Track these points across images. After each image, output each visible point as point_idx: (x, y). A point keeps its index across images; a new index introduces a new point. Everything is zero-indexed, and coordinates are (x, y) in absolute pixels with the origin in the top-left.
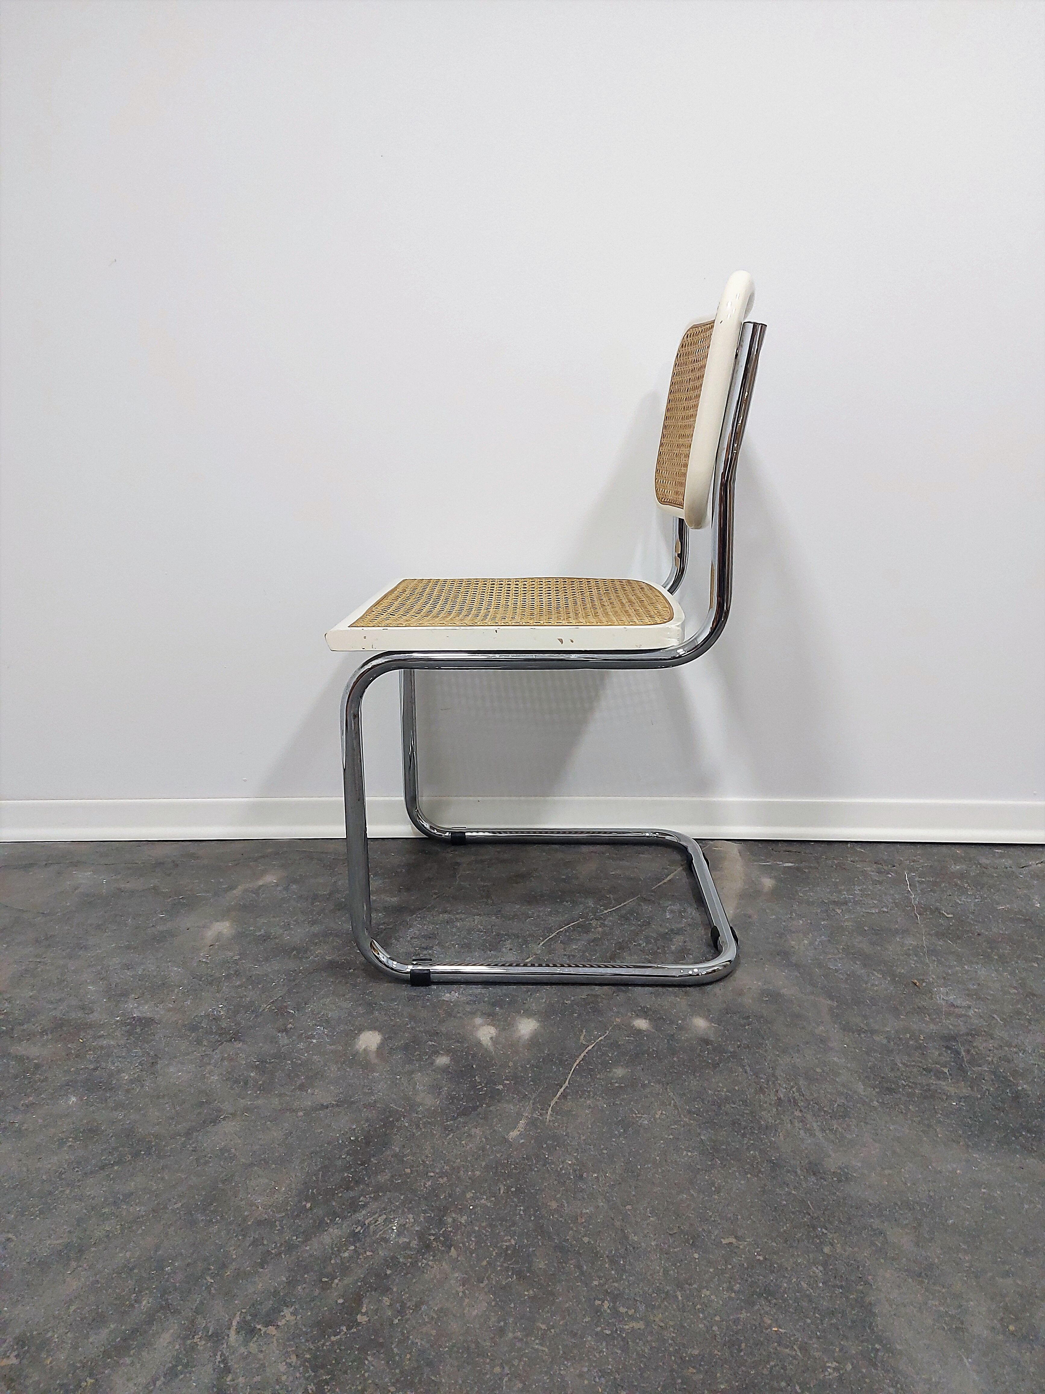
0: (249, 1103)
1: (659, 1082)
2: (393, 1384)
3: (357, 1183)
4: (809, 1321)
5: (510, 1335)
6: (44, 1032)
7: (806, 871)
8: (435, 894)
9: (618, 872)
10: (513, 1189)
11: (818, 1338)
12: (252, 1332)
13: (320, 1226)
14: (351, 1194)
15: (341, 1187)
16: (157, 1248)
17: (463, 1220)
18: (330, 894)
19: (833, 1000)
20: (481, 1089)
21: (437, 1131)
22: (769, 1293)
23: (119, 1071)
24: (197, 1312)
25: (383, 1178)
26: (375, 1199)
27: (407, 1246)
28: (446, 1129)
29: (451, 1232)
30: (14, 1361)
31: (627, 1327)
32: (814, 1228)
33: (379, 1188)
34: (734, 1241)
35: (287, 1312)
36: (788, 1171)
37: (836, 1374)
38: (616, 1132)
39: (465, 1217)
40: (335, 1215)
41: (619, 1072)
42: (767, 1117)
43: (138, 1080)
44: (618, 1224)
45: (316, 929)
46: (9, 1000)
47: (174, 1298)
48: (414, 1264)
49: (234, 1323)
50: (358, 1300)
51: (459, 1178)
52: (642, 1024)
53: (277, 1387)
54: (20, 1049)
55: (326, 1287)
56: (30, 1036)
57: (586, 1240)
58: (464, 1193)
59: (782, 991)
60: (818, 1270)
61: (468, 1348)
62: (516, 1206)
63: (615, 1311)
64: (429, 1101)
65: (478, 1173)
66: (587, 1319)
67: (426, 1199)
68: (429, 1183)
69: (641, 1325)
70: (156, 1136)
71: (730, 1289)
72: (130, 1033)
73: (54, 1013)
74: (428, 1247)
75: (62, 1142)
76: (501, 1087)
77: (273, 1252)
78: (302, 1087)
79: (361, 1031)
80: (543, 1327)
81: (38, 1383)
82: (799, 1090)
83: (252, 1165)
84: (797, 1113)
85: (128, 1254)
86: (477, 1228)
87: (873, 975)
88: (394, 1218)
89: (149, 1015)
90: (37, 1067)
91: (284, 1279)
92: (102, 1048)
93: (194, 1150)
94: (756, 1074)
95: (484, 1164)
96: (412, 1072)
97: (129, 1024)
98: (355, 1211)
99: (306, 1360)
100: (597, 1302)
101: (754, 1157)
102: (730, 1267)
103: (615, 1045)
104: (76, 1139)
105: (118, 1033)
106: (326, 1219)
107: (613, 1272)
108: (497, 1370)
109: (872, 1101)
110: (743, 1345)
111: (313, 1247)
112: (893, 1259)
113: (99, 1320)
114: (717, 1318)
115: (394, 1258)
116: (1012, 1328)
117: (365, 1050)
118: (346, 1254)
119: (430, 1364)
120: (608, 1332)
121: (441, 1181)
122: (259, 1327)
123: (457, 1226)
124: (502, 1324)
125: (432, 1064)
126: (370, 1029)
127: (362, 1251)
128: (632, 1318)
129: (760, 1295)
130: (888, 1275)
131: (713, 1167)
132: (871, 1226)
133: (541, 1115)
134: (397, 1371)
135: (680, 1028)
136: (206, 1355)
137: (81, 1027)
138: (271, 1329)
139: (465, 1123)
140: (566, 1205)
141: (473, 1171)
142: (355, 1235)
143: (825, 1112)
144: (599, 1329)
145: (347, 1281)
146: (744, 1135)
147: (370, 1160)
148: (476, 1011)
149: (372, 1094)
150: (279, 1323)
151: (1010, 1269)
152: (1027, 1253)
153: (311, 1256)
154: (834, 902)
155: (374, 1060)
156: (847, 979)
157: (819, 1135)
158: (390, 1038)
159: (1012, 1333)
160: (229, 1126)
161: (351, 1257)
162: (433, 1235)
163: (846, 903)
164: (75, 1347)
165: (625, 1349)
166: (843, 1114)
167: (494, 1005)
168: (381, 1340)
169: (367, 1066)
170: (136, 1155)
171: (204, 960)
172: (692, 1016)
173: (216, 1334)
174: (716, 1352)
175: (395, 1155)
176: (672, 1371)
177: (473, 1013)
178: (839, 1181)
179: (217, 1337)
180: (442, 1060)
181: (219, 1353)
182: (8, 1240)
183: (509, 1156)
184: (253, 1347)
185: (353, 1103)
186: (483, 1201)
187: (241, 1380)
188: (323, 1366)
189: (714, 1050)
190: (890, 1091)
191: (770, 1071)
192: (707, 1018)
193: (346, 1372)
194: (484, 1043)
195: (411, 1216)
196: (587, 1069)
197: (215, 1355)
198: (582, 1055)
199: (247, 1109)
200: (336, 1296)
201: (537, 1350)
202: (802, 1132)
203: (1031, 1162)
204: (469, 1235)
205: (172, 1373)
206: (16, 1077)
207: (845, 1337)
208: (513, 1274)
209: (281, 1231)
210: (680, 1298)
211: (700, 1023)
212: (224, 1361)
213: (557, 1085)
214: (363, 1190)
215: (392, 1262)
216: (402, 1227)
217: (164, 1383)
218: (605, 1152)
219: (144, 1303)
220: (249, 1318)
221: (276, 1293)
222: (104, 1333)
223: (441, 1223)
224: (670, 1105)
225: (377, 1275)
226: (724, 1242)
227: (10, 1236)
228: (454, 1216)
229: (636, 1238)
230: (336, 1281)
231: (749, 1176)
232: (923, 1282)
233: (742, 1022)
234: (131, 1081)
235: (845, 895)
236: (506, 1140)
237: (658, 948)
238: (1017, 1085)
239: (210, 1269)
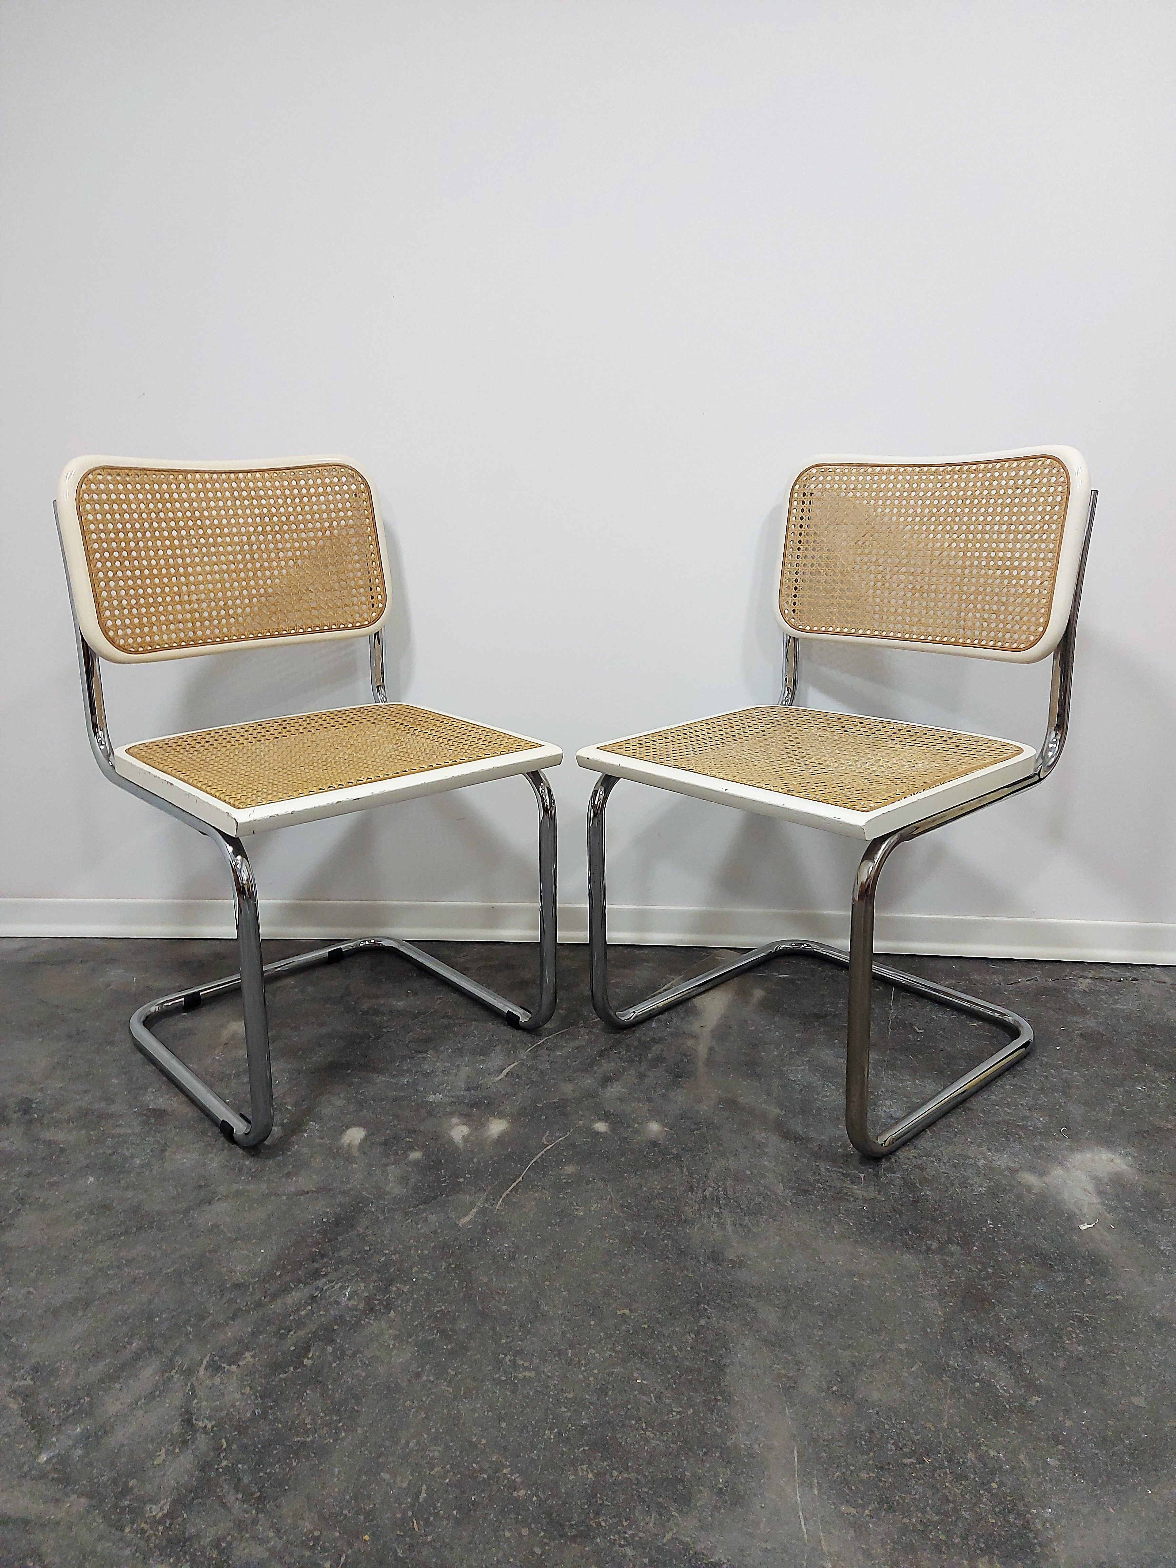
0: (241, 1187)
1: (603, 1179)
2: (323, 1411)
3: (322, 1256)
4: (670, 1376)
5: (425, 1378)
6: (70, 1120)
7: (799, 982)
8: (440, 999)
9: (618, 980)
10: (453, 1266)
11: (672, 1389)
12: (219, 1368)
13: (285, 1290)
14: (316, 1265)
15: (308, 1259)
16: (150, 1302)
17: (406, 1289)
18: (342, 997)
19: (782, 1109)
20: (444, 1181)
21: (398, 1216)
22: (643, 1353)
23: (132, 1157)
24: (176, 1352)
25: (343, 1254)
26: (335, 1270)
27: (355, 1308)
28: (406, 1214)
29: (393, 1298)
30: (29, 1382)
31: (521, 1375)
32: (698, 1304)
33: (341, 1261)
34: (627, 1312)
35: (248, 1355)
36: (692, 1258)
37: (678, 1417)
38: (553, 1221)
39: (408, 1287)
40: (299, 1281)
41: (570, 1169)
42: (688, 1212)
43: (148, 1165)
44: (534, 1295)
45: (324, 1030)
46: (41, 1090)
47: (158, 1342)
48: (358, 1322)
49: (205, 1362)
50: (307, 1349)
51: (409, 1256)
52: (601, 1127)
53: (232, 1410)
54: (48, 1135)
55: (284, 1337)
56: (57, 1123)
57: (505, 1307)
58: (411, 1268)
59: (739, 1100)
60: (690, 1338)
61: (389, 1387)
62: (453, 1279)
63: (514, 1363)
64: (395, 1189)
65: (426, 1252)
66: (490, 1368)
67: (377, 1271)
68: (383, 1259)
69: (532, 1374)
70: (159, 1213)
71: (613, 1349)
72: (145, 1123)
73: (79, 1103)
74: (372, 1309)
75: (78, 1216)
76: (462, 1180)
77: (244, 1309)
78: (288, 1175)
79: (347, 1128)
80: (453, 1373)
81: (47, 1398)
82: (725, 1190)
83: (236, 1239)
84: (717, 1210)
85: (125, 1307)
86: (415, 1296)
87: (828, 1086)
88: (348, 1286)
89: (163, 1107)
90: (62, 1150)
91: (250, 1330)
92: (119, 1135)
93: (190, 1225)
94: (691, 1174)
95: (433, 1244)
96: (387, 1165)
97: (145, 1115)
98: (316, 1279)
99: (258, 1391)
100: (502, 1356)
101: (666, 1245)
102: (618, 1332)
103: (573, 1146)
104: (92, 1213)
105: (135, 1124)
106: (291, 1284)
107: (520, 1334)
108: (408, 1403)
109: (786, 1201)
110: (610, 1392)
111: (276, 1307)
112: (758, 1331)
113: (97, 1355)
114: (596, 1371)
115: (341, 1317)
116: (835, 1388)
117: (349, 1145)
118: (303, 1313)
119: (356, 1397)
120: (503, 1378)
121: (393, 1257)
122: (223, 1365)
123: (399, 1293)
124: (420, 1370)
125: (406, 1158)
126: (355, 1125)
127: (316, 1310)
128: (526, 1368)
129: (635, 1354)
130: (747, 1344)
131: (627, 1253)
132: (747, 1304)
133: (492, 1205)
134: (329, 1402)
135: (636, 1132)
136: (179, 1385)
137: (103, 1116)
138: (234, 1368)
139: (424, 1210)
140: (494, 1280)
141: (422, 1250)
142: (313, 1298)
143: (742, 1209)
144: (497, 1376)
145: (301, 1333)
146: (663, 1227)
147: (336, 1239)
148: (455, 1112)
149: (348, 1183)
150: (240, 1363)
151: (853, 1343)
152: (873, 1331)
153: (274, 1312)
154: (815, 1014)
155: (356, 1153)
156: (801, 1090)
157: (730, 1228)
158: (373, 1134)
159: (833, 1392)
160: (221, 1207)
161: (307, 1315)
162: (377, 1300)
163: (826, 1016)
164: (77, 1375)
165: (514, 1392)
166: (757, 1211)
167: (472, 1106)
168: (320, 1379)
169: (349, 1159)
170: (140, 1228)
171: (217, 1058)
172: (648, 1120)
173: (189, 1369)
174: (587, 1397)
175: (358, 1235)
176: (548, 1409)
177: (452, 1114)
178: (733, 1267)
179: (189, 1372)
180: (416, 1155)
181: (189, 1384)
182: (29, 1293)
183: (456, 1239)
184: (217, 1380)
185: (330, 1190)
186: (425, 1275)
187: (204, 1403)
188: (270, 1396)
189: (660, 1152)
190: (806, 1192)
191: (705, 1172)
192: (660, 1121)
193: (287, 1401)
194: (456, 1141)
195: (362, 1285)
196: (542, 1167)
197: (186, 1385)
198: (541, 1153)
199: (238, 1193)
200: (290, 1344)
201: (443, 1391)
202: (715, 1226)
203: (907, 1257)
204: (407, 1301)
205: (151, 1397)
206: (44, 1159)
207: (696, 1390)
208: (437, 1332)
209: (252, 1294)
210: (570, 1355)
211: (654, 1127)
212: (193, 1388)
213: (511, 1179)
214: (326, 1262)
215: (340, 1320)
216: (353, 1294)
217: (144, 1404)
218: (539, 1237)
219: (134, 1345)
220: (217, 1358)
221: (241, 1341)
222: (101, 1366)
223: (386, 1290)
224: (606, 1199)
225: (326, 1329)
226: (619, 1313)
227: (31, 1290)
228: (398, 1285)
229: (546, 1308)
230: (292, 1333)
231: (657, 1261)
232: (775, 1350)
233: (693, 1127)
234: (142, 1166)
235: (829, 1008)
236: (457, 1225)
237: (635, 1057)
238: (922, 1190)
239: (191, 1321)
